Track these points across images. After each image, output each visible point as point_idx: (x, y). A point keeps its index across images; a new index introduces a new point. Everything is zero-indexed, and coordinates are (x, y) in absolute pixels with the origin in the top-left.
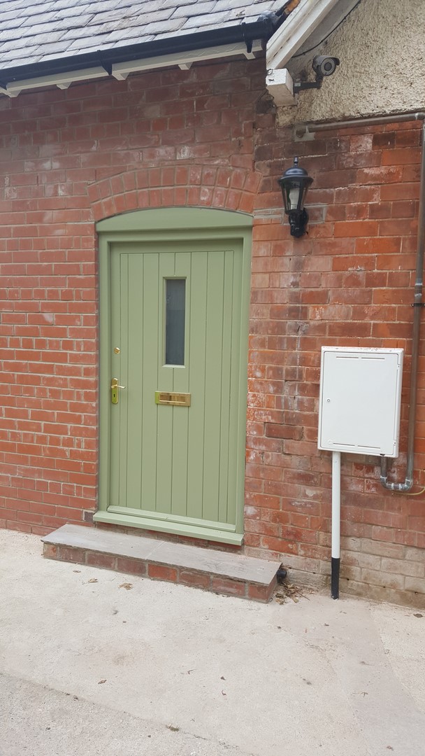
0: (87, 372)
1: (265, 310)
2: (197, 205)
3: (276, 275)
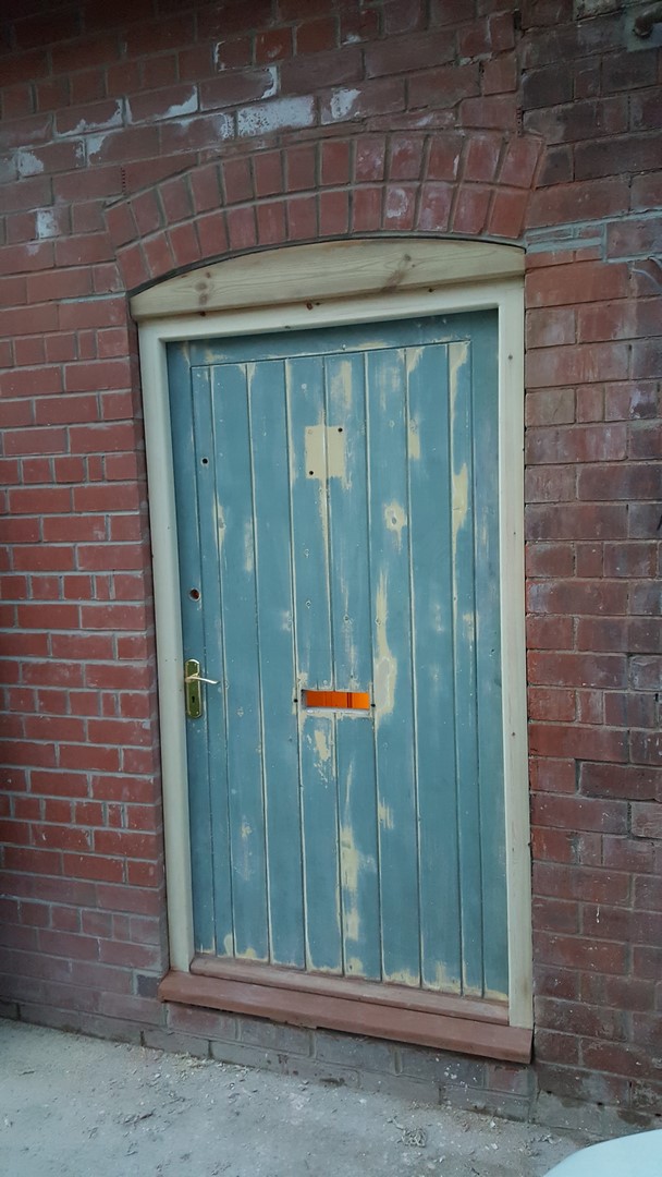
1: (568, 481)
2: (378, 231)
3: (593, 391)
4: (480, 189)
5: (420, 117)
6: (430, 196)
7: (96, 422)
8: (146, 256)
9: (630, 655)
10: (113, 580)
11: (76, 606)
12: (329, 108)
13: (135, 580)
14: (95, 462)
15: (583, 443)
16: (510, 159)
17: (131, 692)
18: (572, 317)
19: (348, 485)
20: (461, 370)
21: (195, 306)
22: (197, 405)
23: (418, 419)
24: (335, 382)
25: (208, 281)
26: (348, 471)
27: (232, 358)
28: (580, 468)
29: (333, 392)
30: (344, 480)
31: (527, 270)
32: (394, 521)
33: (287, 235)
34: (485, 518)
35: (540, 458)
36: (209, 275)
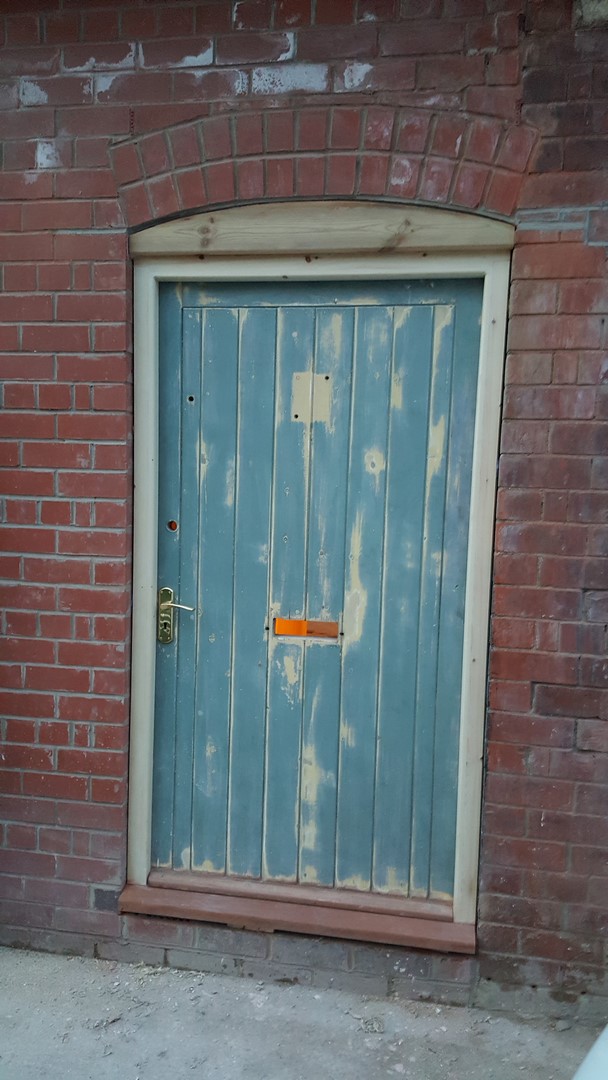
0: (105, 574)
1: (541, 435)
2: (382, 195)
3: (569, 356)
4: (479, 168)
5: (428, 97)
6: (433, 169)
7: (86, 352)
8: (151, 197)
9: (585, 590)
10: (94, 507)
11: (53, 531)
12: (343, 78)
13: (117, 508)
14: (83, 391)
15: (557, 402)
16: (508, 144)
17: (107, 616)
18: (554, 290)
19: (331, 430)
20: (445, 330)
21: (197, 249)
22: (187, 344)
23: (402, 372)
24: (326, 333)
25: (211, 226)
26: (332, 417)
27: (226, 302)
28: (553, 424)
29: (323, 342)
30: (328, 425)
31: (516, 245)
32: (373, 465)
33: (294, 190)
34: (458, 466)
35: (519, 413)
36: (212, 221)
